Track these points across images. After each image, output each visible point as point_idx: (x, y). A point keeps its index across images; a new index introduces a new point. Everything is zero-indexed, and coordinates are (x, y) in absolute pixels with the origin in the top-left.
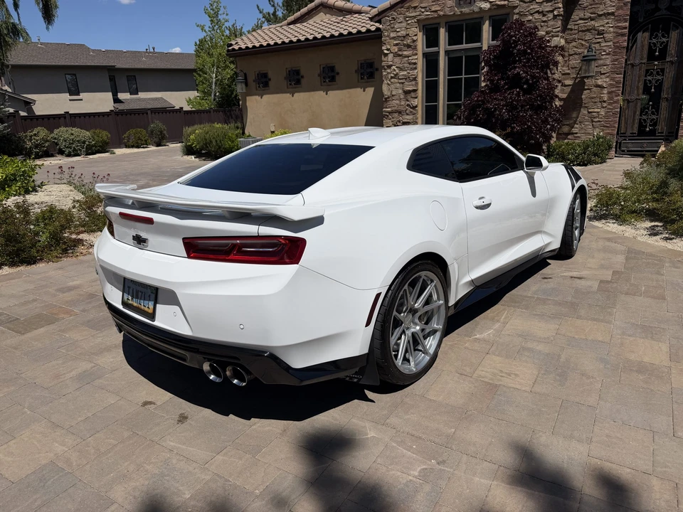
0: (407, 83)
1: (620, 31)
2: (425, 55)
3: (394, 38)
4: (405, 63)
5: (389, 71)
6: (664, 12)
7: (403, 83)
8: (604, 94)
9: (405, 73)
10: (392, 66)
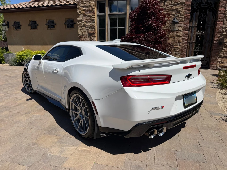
0: (90, 29)
1: (187, 11)
2: (98, 16)
3: (83, 7)
4: (89, 19)
5: (81, 23)
6: (205, 4)
7: (88, 29)
8: (180, 39)
9: (89, 24)
10: (82, 20)
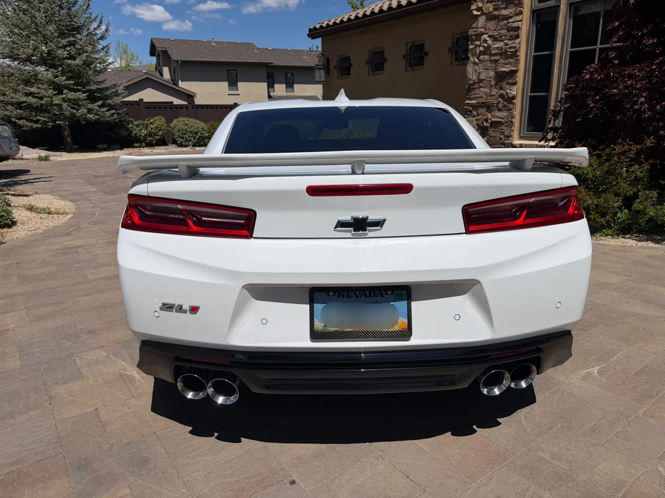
0: (502, 61)
2: (534, 12)
4: (502, 28)
5: (478, 43)
7: (496, 61)
9: (500, 44)
10: (482, 34)
